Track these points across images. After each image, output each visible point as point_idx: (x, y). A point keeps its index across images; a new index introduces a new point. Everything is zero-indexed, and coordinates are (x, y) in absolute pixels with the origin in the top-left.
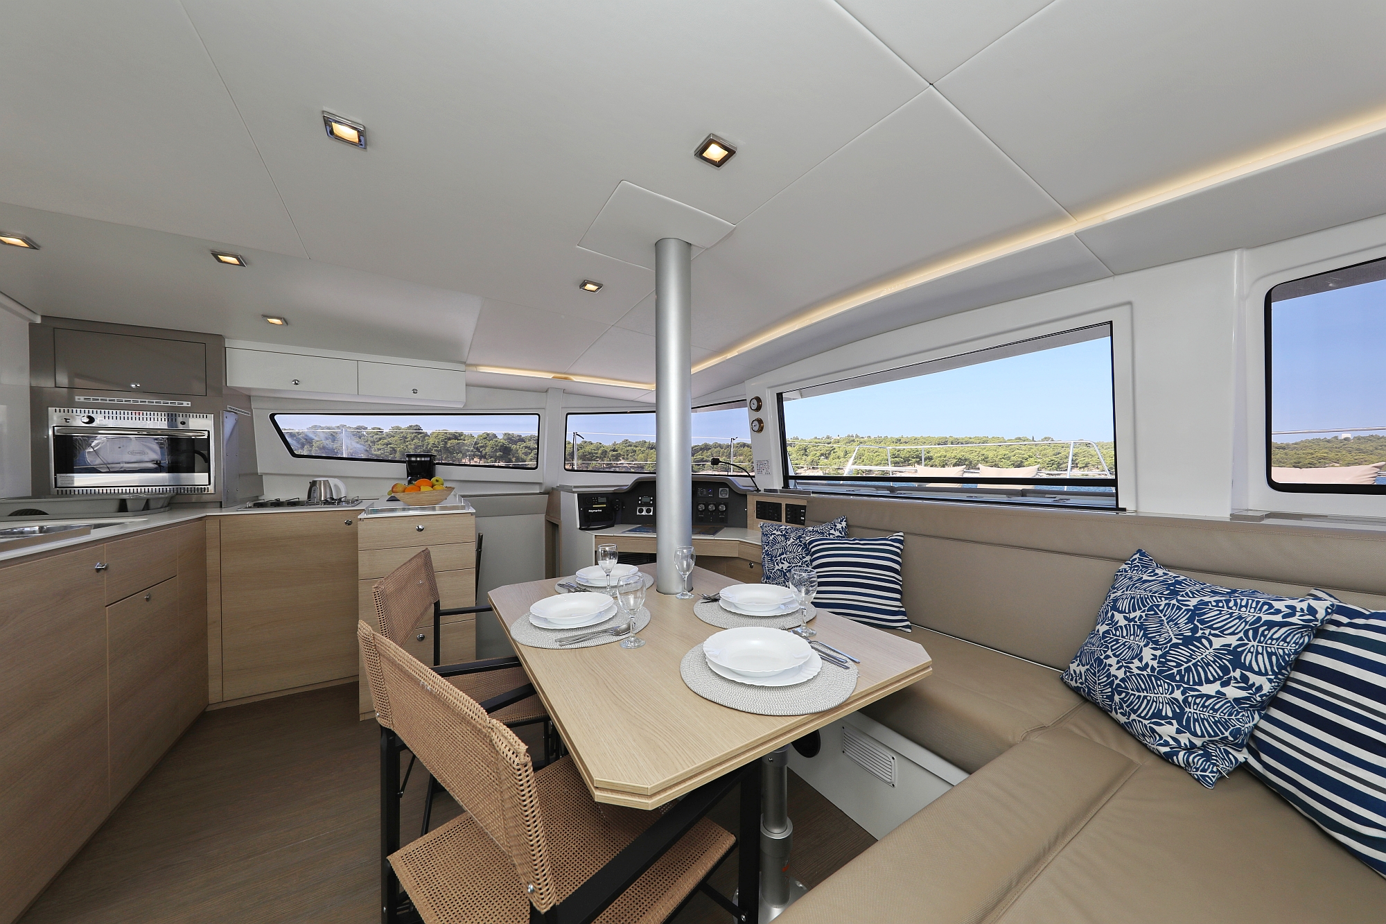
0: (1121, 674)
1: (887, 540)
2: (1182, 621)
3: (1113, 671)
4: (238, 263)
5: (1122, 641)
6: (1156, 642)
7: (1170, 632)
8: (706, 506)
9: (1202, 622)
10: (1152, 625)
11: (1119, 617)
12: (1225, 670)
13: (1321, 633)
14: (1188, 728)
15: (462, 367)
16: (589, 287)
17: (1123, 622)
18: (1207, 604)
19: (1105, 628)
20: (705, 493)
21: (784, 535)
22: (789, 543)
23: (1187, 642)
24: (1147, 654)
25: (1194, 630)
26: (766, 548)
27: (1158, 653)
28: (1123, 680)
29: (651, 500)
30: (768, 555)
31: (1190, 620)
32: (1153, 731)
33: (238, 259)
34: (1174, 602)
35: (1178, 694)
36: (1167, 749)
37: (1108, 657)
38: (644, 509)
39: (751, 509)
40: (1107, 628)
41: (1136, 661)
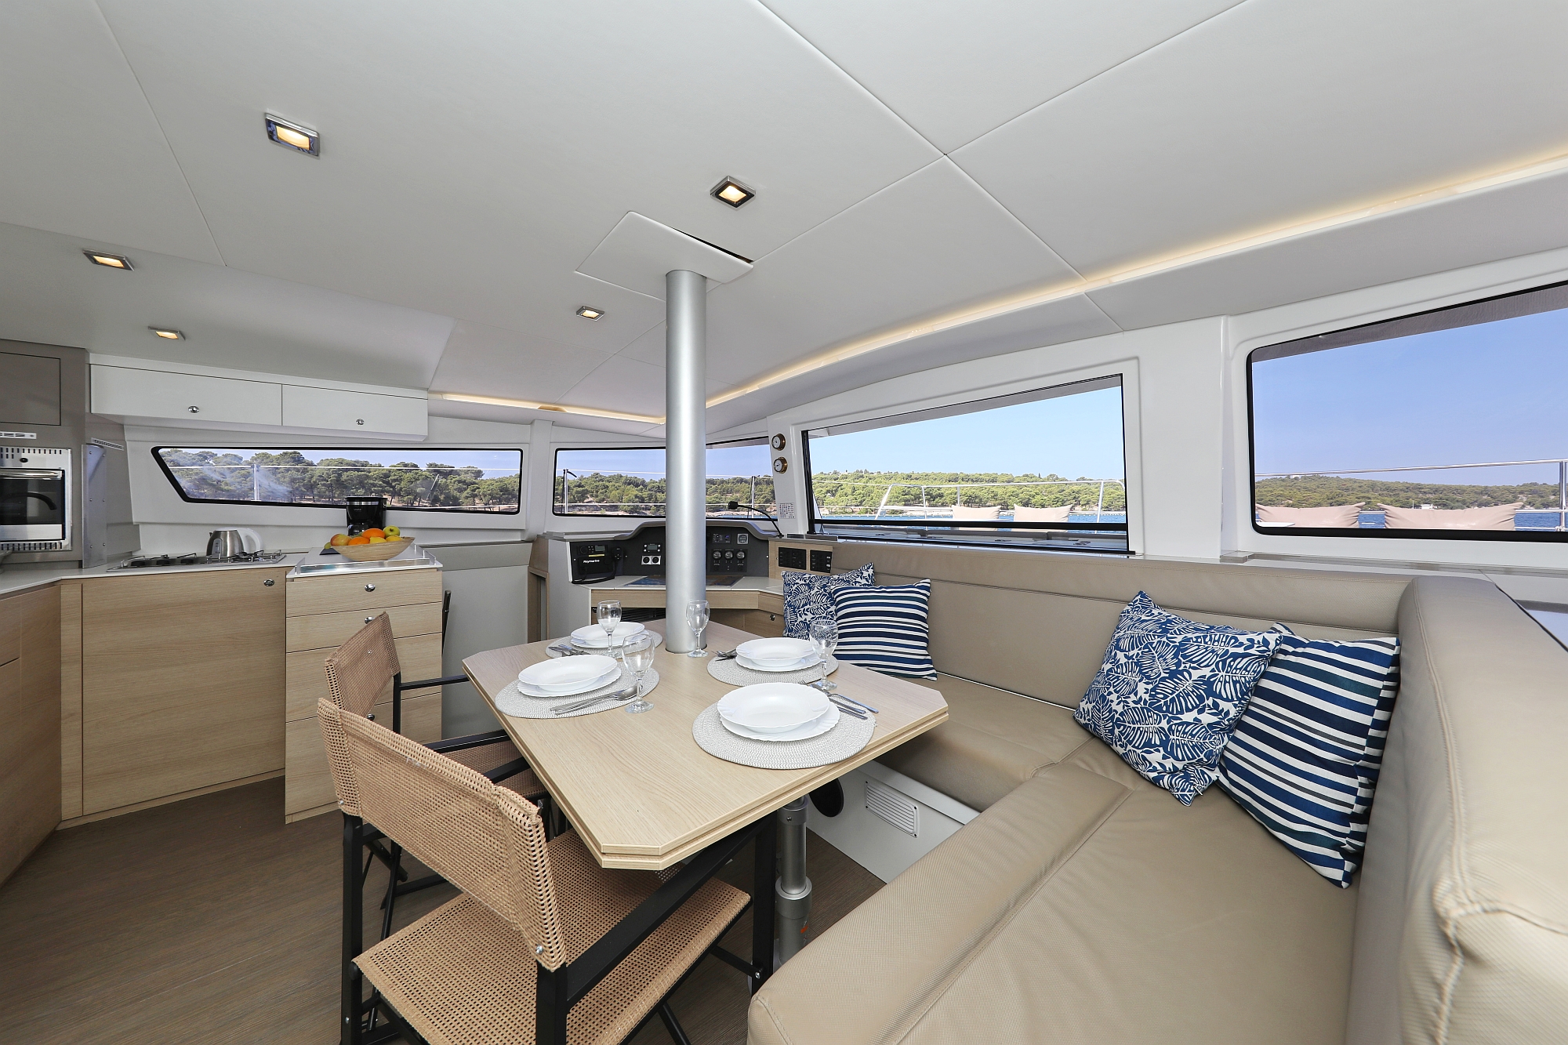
0: (1120, 708)
1: (914, 587)
2: (1170, 656)
3: (1114, 706)
4: (122, 265)
5: (1122, 677)
6: (1148, 677)
7: (1160, 668)
8: (723, 553)
9: (1185, 657)
10: (1146, 662)
11: (1120, 655)
12: (1201, 698)
13: (1274, 662)
14: (1171, 753)
15: (424, 395)
16: (588, 313)
17: (1123, 660)
18: (1189, 640)
19: (1109, 666)
20: (721, 539)
21: (808, 585)
22: (813, 592)
23: (1173, 675)
24: (1142, 688)
25: (1178, 664)
26: (789, 599)
27: (1150, 687)
28: (1122, 714)
29: (658, 548)
30: (790, 606)
31: (1176, 656)
32: (1144, 759)
33: (123, 262)
34: (1164, 639)
35: (1164, 724)
36: (1155, 774)
37: (1110, 693)
38: (650, 557)
39: (773, 556)
40: (1111, 666)
41: (1132, 695)
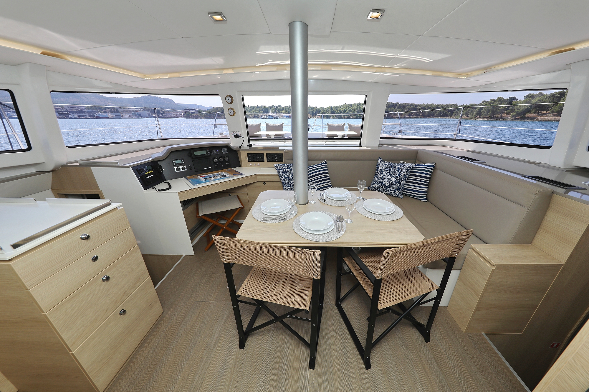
0: (388, 184)
2: (397, 171)
3: (386, 184)
5: (387, 178)
6: (394, 177)
7: (395, 174)
8: (218, 159)
9: (400, 171)
10: (392, 174)
11: (384, 173)
12: (404, 178)
13: (412, 169)
14: (399, 190)
17: (385, 174)
18: (399, 167)
19: (381, 176)
20: (215, 152)
23: (399, 175)
24: (392, 179)
25: (399, 173)
26: (284, 175)
27: (394, 178)
28: (389, 185)
29: (182, 162)
30: (286, 178)
31: (398, 171)
32: (395, 193)
34: (393, 168)
35: (398, 185)
36: (397, 195)
37: (384, 182)
38: (181, 167)
39: (244, 157)
40: (382, 176)
41: (391, 181)
